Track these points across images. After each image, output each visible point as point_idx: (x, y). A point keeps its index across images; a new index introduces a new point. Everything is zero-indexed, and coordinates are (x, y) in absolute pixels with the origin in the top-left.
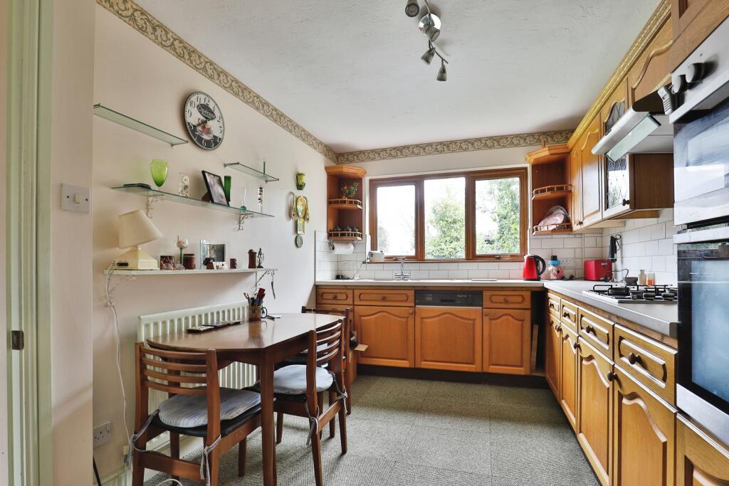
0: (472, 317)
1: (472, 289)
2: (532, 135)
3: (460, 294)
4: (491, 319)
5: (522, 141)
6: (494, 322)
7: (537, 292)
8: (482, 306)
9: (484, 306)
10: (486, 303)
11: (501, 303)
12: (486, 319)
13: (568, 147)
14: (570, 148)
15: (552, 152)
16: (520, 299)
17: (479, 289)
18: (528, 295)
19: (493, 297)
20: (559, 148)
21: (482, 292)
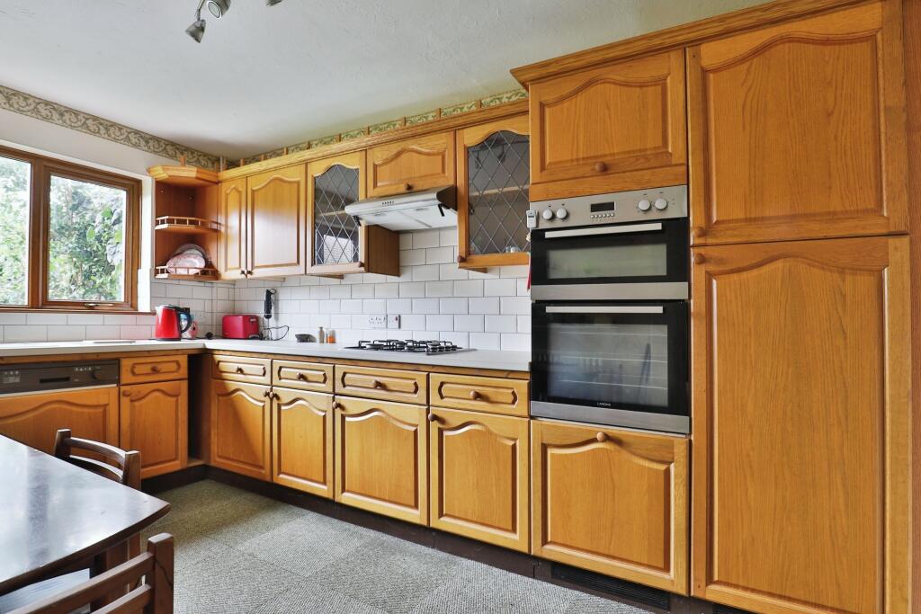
0: (102, 403)
1: (100, 357)
2: (157, 139)
3: (79, 366)
4: (132, 401)
5: (143, 143)
6: (136, 404)
7: (196, 355)
8: (118, 382)
9: (123, 382)
10: (126, 377)
11: (147, 374)
12: (125, 401)
13: (217, 177)
14: (220, 179)
15: (199, 175)
16: (174, 366)
17: (114, 356)
18: (184, 360)
19: (137, 367)
20: (208, 175)
21: (118, 360)
